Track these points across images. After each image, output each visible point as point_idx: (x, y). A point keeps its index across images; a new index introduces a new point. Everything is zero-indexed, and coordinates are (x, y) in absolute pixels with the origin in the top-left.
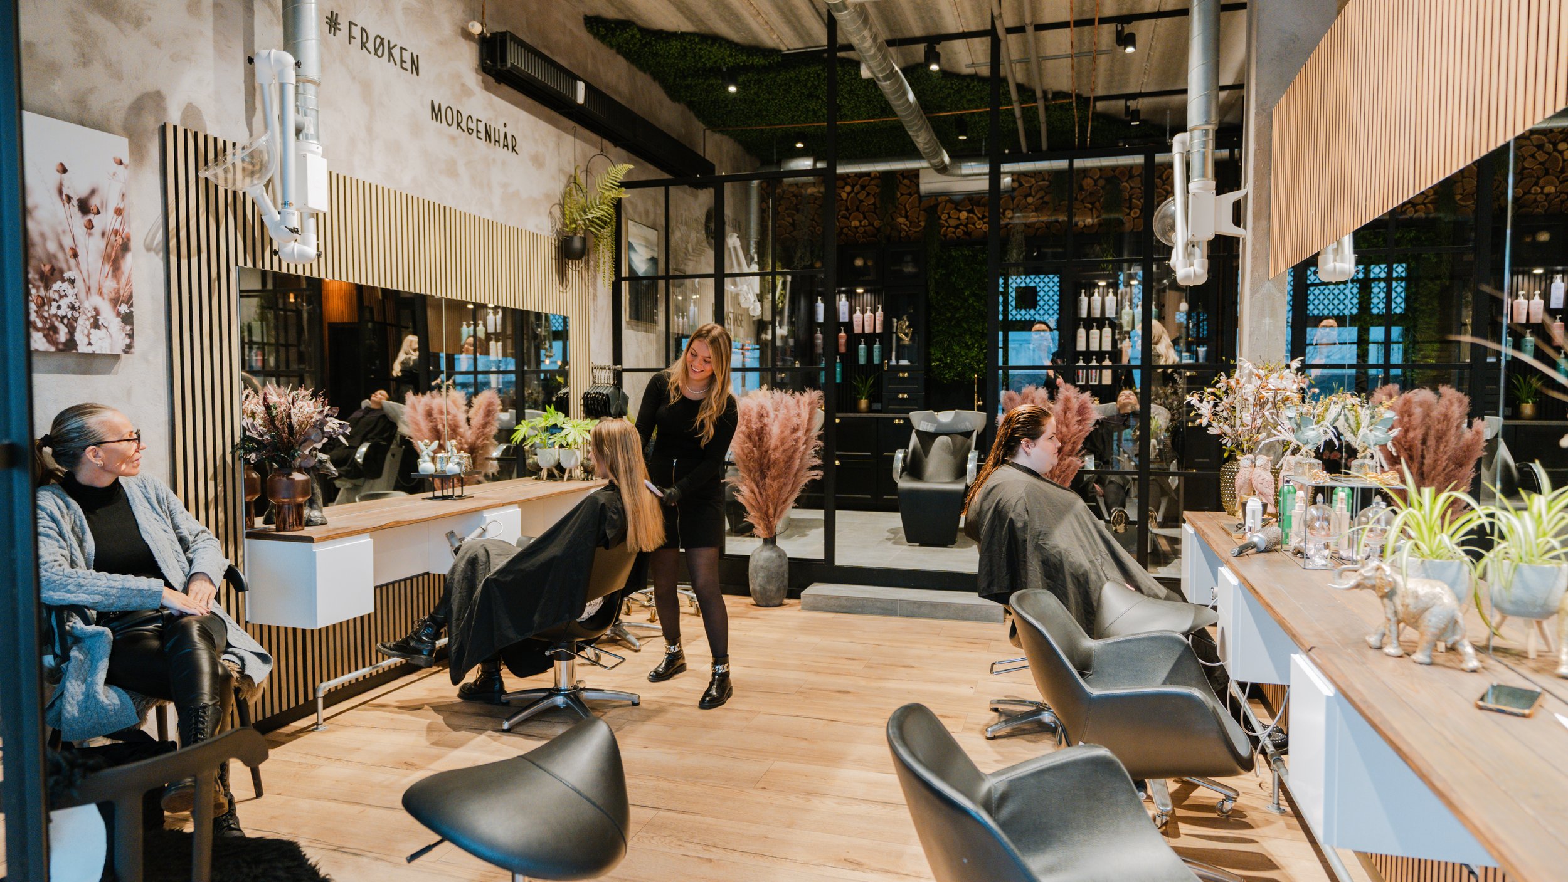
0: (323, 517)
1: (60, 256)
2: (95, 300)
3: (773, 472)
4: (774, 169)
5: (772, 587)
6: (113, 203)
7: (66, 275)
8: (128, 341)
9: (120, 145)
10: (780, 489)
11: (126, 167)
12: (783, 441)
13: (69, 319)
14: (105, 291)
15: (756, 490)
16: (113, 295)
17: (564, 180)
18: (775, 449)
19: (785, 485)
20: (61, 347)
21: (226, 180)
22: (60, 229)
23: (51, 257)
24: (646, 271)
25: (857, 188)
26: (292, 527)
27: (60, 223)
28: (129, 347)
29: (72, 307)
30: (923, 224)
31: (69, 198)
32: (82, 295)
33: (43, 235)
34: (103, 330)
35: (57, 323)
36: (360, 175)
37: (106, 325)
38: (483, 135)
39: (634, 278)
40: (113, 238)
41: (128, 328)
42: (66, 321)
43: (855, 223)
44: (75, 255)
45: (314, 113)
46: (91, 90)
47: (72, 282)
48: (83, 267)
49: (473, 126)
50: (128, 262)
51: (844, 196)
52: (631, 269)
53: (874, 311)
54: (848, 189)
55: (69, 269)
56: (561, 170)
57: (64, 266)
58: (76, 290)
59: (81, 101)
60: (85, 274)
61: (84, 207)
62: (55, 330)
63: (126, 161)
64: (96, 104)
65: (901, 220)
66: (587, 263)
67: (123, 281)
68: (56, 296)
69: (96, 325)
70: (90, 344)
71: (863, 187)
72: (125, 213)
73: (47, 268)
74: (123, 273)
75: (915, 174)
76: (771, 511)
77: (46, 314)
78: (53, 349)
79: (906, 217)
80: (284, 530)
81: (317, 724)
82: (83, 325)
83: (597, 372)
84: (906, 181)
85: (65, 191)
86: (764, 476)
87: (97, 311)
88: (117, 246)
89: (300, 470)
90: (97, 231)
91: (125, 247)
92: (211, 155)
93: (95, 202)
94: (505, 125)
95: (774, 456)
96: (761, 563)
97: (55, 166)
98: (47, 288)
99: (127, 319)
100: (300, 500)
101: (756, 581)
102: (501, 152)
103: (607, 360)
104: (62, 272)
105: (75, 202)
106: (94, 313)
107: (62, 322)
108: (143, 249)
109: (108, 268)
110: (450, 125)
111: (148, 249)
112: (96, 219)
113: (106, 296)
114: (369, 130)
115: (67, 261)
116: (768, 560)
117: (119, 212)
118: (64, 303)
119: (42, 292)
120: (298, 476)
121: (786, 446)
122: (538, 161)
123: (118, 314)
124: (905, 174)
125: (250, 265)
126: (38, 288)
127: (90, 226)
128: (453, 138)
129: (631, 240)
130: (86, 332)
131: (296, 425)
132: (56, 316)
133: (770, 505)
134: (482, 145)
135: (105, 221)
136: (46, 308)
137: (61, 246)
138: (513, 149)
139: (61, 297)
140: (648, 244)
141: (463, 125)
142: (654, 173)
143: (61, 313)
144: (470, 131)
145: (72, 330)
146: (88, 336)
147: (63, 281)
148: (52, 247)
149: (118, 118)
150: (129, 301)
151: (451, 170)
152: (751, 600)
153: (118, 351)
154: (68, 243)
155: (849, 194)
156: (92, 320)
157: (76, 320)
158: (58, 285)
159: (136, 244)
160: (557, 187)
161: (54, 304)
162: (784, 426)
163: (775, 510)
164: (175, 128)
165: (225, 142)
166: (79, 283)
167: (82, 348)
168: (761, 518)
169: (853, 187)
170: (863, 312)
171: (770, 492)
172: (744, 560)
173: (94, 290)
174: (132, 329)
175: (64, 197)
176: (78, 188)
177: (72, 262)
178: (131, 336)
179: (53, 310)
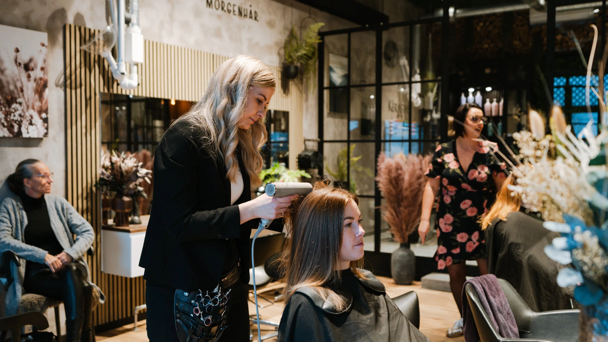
0: (140, 220)
1: (16, 91)
2: (31, 112)
3: (405, 203)
4: (429, 17)
5: (404, 273)
6: (40, 64)
7: (18, 100)
8: (45, 131)
9: (43, 37)
10: (410, 214)
11: (46, 47)
12: (411, 184)
13: (19, 122)
14: (35, 107)
15: (394, 214)
16: (39, 109)
17: (287, 33)
18: (406, 189)
19: (413, 211)
20: (15, 134)
21: (95, 50)
22: (15, 79)
23: (12, 92)
24: (341, 83)
25: (487, 23)
26: (122, 225)
27: (16, 76)
28: (46, 135)
29: (20, 116)
30: (531, 44)
31: (20, 64)
32: (25, 109)
33: (8, 83)
34: (34, 126)
35: (14, 124)
36: (166, 41)
37: (36, 123)
38: (237, 12)
39: (332, 87)
40: (39, 81)
41: (46, 125)
42: (17, 122)
43: (486, 46)
44: (22, 91)
45: (137, 13)
46: (32, 11)
47: (20, 104)
48: (26, 96)
49: (231, 8)
50: (47, 92)
51: (479, 29)
52: (331, 82)
53: (498, 101)
54: (481, 24)
55: (19, 97)
56: (285, 28)
57: (17, 96)
58: (22, 108)
59: (27, 17)
60: (26, 99)
61: (27, 68)
62: (13, 127)
63: (46, 43)
64: (34, 18)
65: (517, 42)
66: (302, 80)
67: (44, 102)
68: (13, 111)
69: (31, 124)
70: (28, 133)
71: (491, 23)
72: (45, 70)
73: (9, 98)
74: (43, 98)
75: (526, 13)
76: (404, 227)
77: (9, 119)
78: (11, 136)
79: (520, 40)
80: (119, 226)
81: (134, 328)
82: (25, 124)
83: (307, 143)
84: (520, 17)
85: (19, 61)
86: (399, 205)
87: (32, 117)
88: (41, 85)
89: (127, 196)
90: (32, 78)
91: (45, 86)
92: (87, 37)
93: (32, 65)
94: (251, 6)
95: (406, 193)
96: (397, 258)
97: (13, 49)
98: (10, 107)
99: (46, 120)
100: (127, 211)
101: (395, 269)
102: (248, 21)
103: (314, 135)
104: (16, 99)
105: (22, 66)
106: (30, 118)
107: (16, 123)
108: (54, 86)
109: (37, 96)
110: (217, 9)
111: (57, 85)
112: (32, 73)
113: (36, 110)
114: (171, 17)
115: (18, 94)
116: (401, 256)
117: (42, 69)
118: (17, 114)
119: (7, 109)
120: (126, 199)
121: (413, 188)
122: (271, 24)
123: (41, 118)
124: (519, 13)
125: (106, 91)
126: (5, 107)
127: (29, 76)
128: (219, 17)
129: (331, 65)
130: (26, 127)
131: (124, 173)
132: (13, 120)
133: (403, 223)
134: (236, 18)
135: (37, 73)
136: (9, 116)
137: (16, 87)
138: (256, 19)
139: (16, 111)
140: (342, 66)
141: (225, 8)
142: (347, 25)
143: (15, 118)
144: (229, 11)
145: (20, 126)
146: (27, 129)
147: (16, 103)
148: (12, 87)
149: (44, 23)
150: (46, 111)
151: (218, 34)
152: (392, 281)
153: (41, 136)
154: (19, 85)
155: (482, 27)
156: (29, 121)
157: (21, 121)
158: (14, 106)
159: (51, 83)
160: (282, 38)
161: (12, 114)
162: (412, 175)
163: (407, 226)
164: (70, 26)
165: (95, 31)
166: (24, 104)
167: (25, 135)
168: (398, 231)
169: (485, 23)
170: (491, 102)
171: (403, 215)
172: (388, 256)
173: (30, 107)
174: (48, 126)
175: (18, 64)
176: (24, 58)
177: (21, 94)
178: (47, 128)
179: (12, 117)
